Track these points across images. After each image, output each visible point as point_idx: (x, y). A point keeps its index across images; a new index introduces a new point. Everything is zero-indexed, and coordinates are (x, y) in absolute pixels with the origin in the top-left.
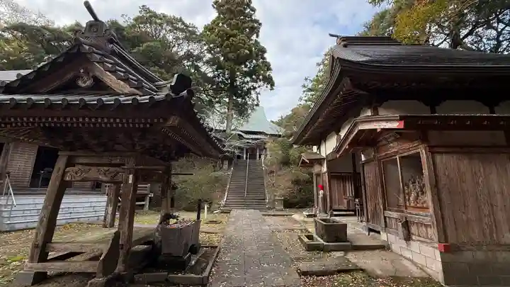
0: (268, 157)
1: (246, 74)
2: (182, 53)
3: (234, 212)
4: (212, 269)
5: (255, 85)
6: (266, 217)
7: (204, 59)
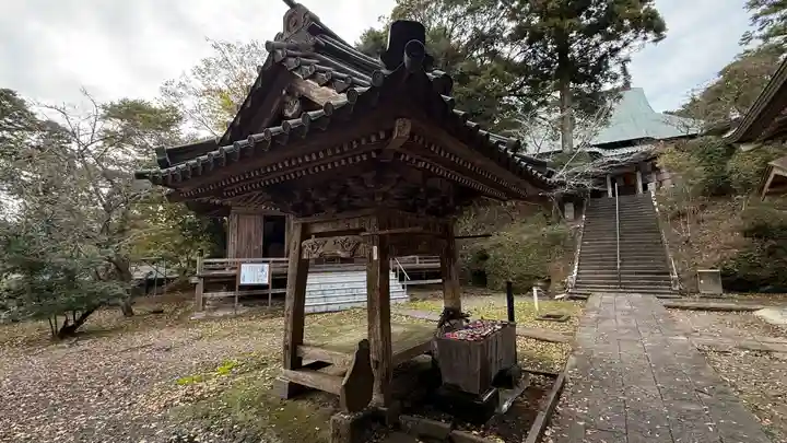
0: (667, 185)
1: (589, 31)
2: (465, 39)
3: (596, 299)
4: (543, 430)
5: (615, 44)
6: (676, 313)
7: (505, 35)
